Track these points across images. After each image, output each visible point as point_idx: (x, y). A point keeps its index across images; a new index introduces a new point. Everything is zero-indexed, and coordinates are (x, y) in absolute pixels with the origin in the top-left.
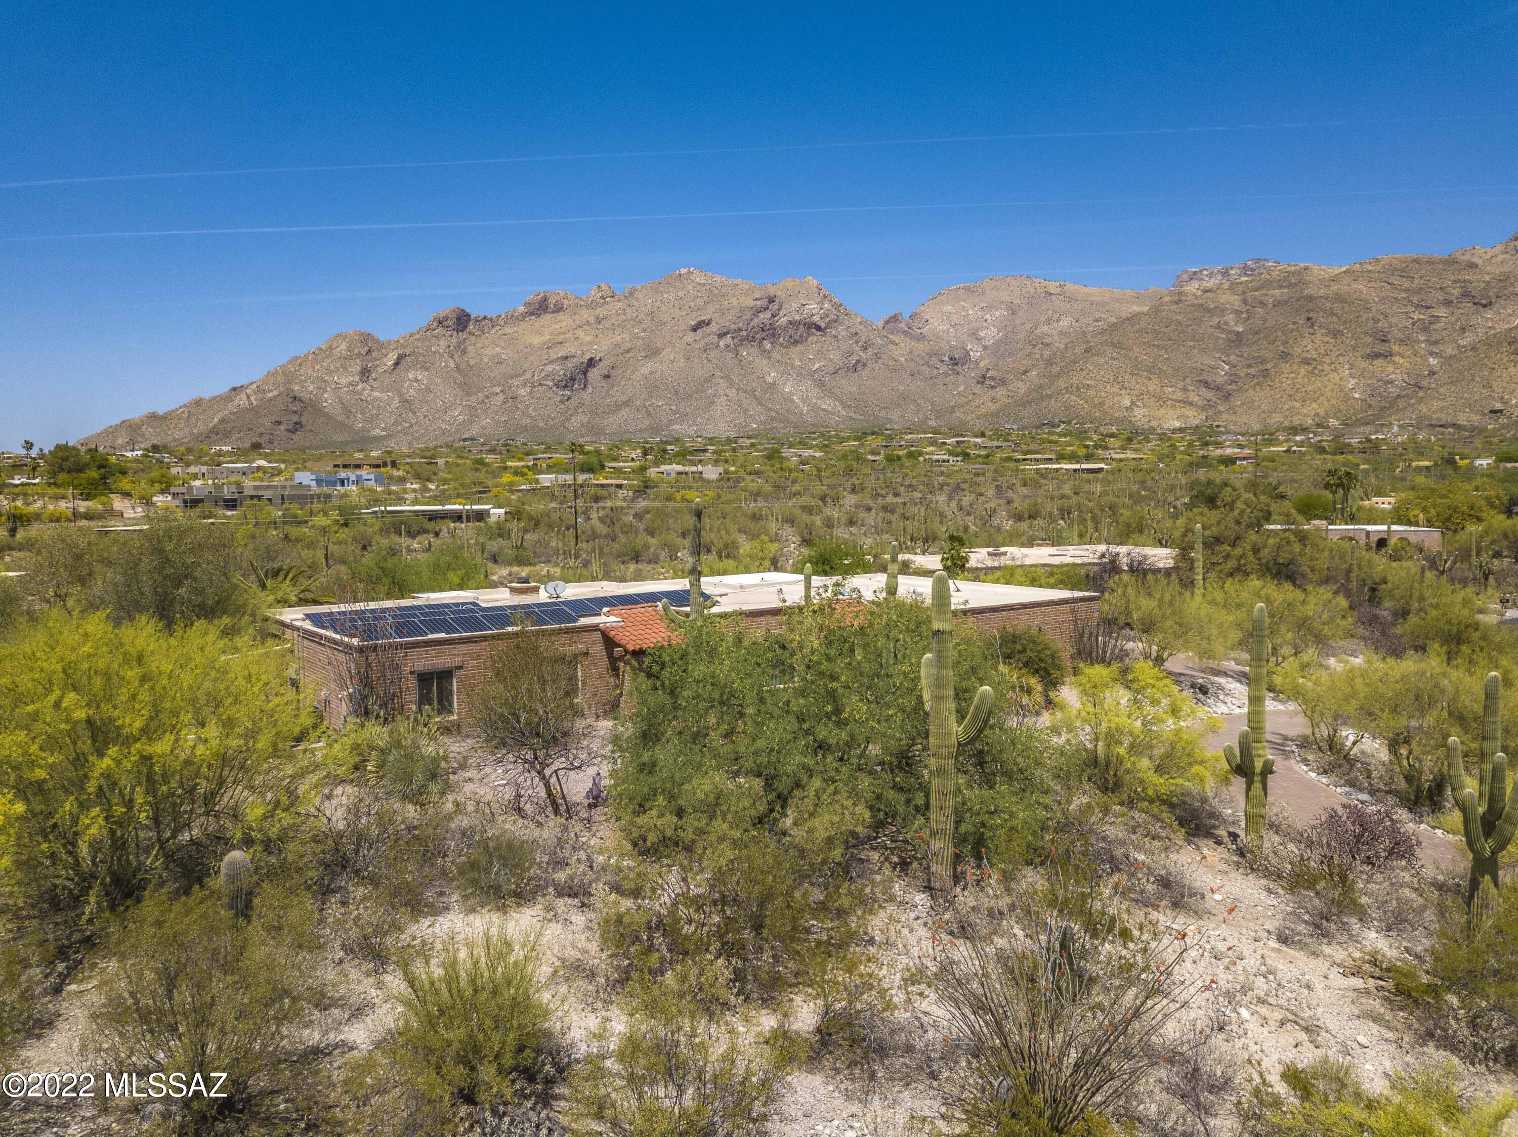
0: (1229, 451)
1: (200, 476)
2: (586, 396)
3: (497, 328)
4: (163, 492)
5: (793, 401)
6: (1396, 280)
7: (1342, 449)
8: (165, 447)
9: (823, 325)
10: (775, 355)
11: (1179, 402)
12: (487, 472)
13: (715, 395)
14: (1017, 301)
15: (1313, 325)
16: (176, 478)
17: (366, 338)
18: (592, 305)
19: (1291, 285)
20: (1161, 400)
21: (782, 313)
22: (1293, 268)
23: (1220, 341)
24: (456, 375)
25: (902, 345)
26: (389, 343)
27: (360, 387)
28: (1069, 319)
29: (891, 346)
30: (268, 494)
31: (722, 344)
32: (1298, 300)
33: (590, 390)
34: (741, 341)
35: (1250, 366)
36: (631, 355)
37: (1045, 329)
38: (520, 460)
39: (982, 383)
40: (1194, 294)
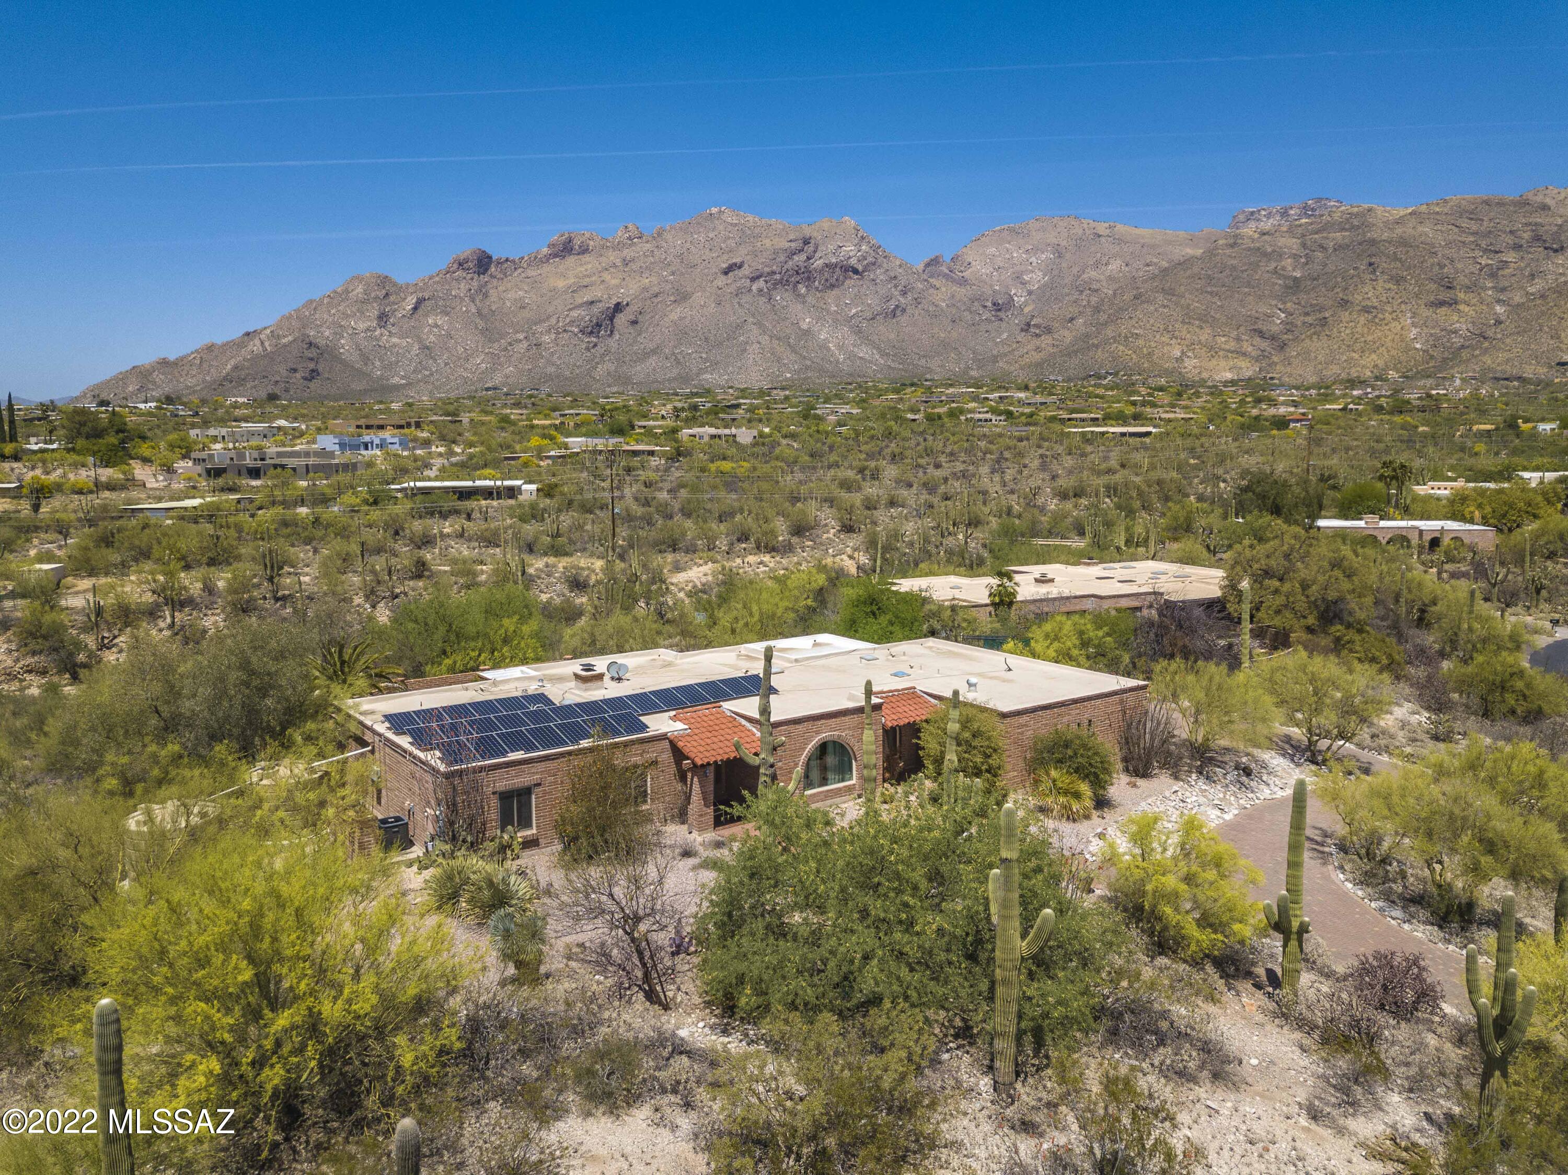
0: (1282, 410)
1: (220, 439)
2: (612, 343)
3: (520, 271)
4: (184, 457)
5: (828, 349)
6: (1465, 223)
7: (1400, 408)
8: (179, 398)
9: (860, 268)
10: (810, 299)
11: (1232, 352)
12: (513, 433)
13: (747, 343)
14: (1064, 243)
15: (1374, 271)
16: (195, 443)
17: (384, 281)
18: (619, 246)
19: (1353, 228)
20: (1213, 350)
21: (818, 255)
22: (1356, 210)
23: (1277, 287)
24: (478, 320)
25: (944, 289)
26: (408, 285)
27: (377, 333)
28: (1119, 262)
29: (931, 291)
30: (292, 462)
31: (754, 288)
32: (1360, 244)
33: (617, 337)
34: (775, 284)
35: (1307, 314)
36: (660, 299)
37: (1093, 274)
38: (546, 417)
39: (1027, 331)
40: (1250, 238)
